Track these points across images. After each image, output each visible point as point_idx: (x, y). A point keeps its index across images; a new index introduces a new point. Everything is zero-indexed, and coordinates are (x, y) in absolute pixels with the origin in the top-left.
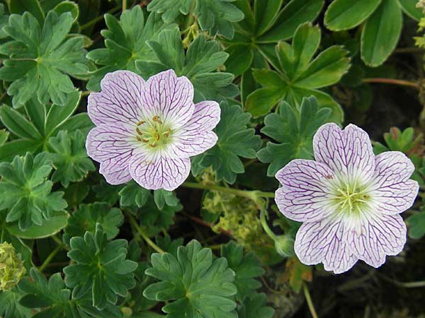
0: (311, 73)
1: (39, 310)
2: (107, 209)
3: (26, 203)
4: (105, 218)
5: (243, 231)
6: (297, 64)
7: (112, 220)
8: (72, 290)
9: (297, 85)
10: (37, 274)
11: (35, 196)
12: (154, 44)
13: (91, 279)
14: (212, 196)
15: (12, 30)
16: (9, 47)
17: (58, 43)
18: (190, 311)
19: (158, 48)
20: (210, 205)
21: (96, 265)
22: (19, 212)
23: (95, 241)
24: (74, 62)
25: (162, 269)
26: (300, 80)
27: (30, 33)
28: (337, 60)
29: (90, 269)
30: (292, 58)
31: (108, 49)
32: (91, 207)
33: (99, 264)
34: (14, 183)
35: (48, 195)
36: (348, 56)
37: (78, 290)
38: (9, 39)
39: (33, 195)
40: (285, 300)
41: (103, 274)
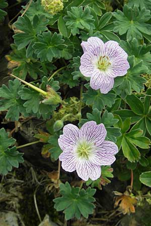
0: (128, 144)
1: (32, 23)
2: (71, 52)
3: (75, 19)
4: (67, 52)
6: (133, 138)
7: (67, 55)
8: (41, 34)
9: (123, 138)
11: (77, 23)
12: (141, 63)
13: (46, 43)
14: (77, 100)
15: (144, 11)
16: (137, 9)
17: (139, 29)
19: (140, 65)
20: (72, 100)
21: (50, 45)
22: (71, 16)
24: (132, 36)
26: (126, 139)
27: (143, 18)
28: (134, 156)
29: (49, 43)
30: (136, 136)
31: (138, 46)
32: (72, 46)
33: (51, 47)
34: (82, 15)
35: (78, 28)
36: (136, 161)
37: (41, 37)
38: (140, 10)
39: (78, 22)
40: (31, 132)
41: (47, 48)
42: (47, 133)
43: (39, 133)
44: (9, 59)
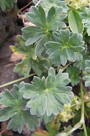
5: (64, 114)
8: (58, 32)
10: (64, 17)
13: (61, 42)
18: (39, 90)
21: (66, 45)
23: (79, 46)
25: (61, 78)
29: (65, 42)
33: (66, 47)
41: (61, 48)
42: (45, 131)
43: (37, 131)
44: (13, 50)
